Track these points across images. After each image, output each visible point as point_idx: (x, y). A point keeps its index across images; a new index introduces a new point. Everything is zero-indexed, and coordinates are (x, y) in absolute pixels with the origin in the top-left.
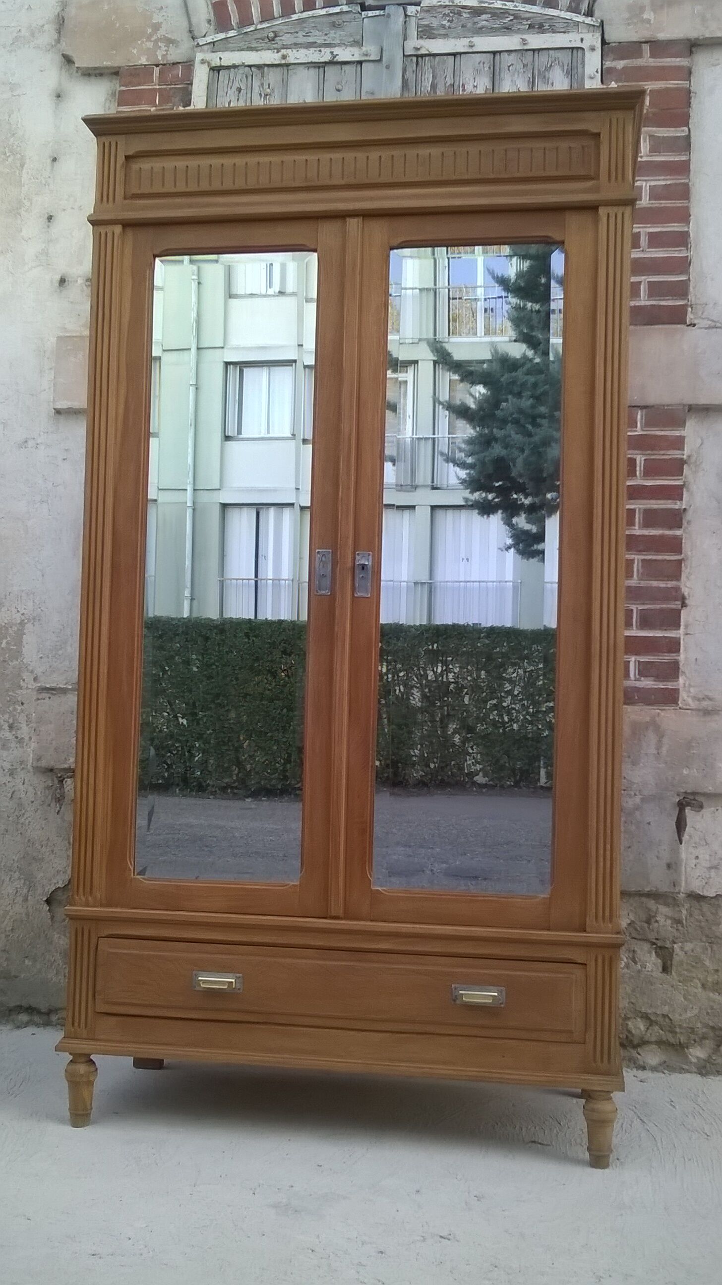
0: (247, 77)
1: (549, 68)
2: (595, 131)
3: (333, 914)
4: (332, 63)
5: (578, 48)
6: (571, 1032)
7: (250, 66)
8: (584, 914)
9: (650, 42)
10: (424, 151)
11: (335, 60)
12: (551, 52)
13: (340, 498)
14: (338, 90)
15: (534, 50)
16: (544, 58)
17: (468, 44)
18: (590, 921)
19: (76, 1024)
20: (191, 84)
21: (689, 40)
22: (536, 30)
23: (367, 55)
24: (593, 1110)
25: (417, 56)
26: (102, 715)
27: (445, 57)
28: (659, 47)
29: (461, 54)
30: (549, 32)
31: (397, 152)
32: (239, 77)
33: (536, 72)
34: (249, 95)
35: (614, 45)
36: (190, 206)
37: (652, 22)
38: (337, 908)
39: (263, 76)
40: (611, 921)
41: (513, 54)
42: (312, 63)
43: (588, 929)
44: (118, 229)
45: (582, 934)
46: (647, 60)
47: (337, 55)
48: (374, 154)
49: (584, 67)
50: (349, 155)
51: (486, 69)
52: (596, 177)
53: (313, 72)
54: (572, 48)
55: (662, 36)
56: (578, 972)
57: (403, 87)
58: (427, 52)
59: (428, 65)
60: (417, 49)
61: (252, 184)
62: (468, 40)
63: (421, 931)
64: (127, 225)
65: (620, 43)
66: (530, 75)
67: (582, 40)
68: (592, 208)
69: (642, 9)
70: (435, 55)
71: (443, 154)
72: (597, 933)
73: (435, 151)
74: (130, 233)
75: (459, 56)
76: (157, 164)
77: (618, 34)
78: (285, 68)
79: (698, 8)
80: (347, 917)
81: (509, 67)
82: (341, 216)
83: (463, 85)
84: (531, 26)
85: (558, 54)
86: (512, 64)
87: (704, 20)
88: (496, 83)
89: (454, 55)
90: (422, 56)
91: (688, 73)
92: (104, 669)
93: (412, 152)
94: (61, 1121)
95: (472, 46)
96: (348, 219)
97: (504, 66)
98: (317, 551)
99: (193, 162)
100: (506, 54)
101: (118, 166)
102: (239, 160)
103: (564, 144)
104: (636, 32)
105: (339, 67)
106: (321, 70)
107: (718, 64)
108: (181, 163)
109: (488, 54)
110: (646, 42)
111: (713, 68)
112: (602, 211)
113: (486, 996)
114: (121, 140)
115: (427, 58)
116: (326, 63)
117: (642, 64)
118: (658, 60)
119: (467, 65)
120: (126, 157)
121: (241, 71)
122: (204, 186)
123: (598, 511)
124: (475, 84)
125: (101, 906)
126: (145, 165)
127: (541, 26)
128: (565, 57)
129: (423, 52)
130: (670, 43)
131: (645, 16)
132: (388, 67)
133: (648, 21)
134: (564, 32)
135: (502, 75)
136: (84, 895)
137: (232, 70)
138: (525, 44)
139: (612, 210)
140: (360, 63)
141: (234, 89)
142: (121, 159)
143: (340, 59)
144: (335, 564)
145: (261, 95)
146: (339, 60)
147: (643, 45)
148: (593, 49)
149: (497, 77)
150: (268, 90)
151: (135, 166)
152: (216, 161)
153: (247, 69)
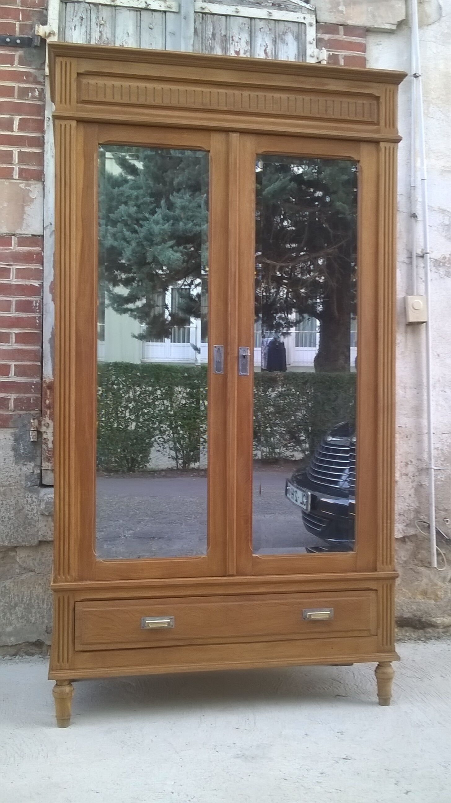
0: (87, 10)
1: (285, 33)
2: (377, 95)
3: (231, 573)
4: (146, 9)
5: (302, 23)
6: (370, 630)
7: (89, 3)
8: (375, 561)
9: (345, 25)
11: (148, 7)
12: (286, 23)
13: (229, 312)
14: (151, 29)
15: (275, 20)
16: (281, 26)
17: (235, 10)
18: (379, 565)
19: (61, 660)
20: (47, 9)
21: (365, 27)
22: (277, 7)
23: (169, 8)
24: (384, 673)
25: (203, 13)
26: (73, 455)
27: (220, 16)
28: (349, 29)
29: (230, 16)
30: (285, 10)
32: (81, 9)
33: (277, 35)
34: (89, 23)
35: (322, 24)
36: (125, 113)
37: (344, 13)
38: (232, 570)
39: (98, 12)
40: (391, 564)
41: (263, 21)
42: (133, 7)
43: (378, 570)
44: (74, 123)
45: (375, 573)
46: (341, 36)
47: (150, 4)
49: (306, 35)
51: (247, 28)
52: (378, 124)
53: (133, 13)
54: (298, 23)
55: (350, 22)
56: (372, 595)
57: (194, 32)
58: (209, 12)
59: (209, 20)
60: (203, 9)
61: (166, 102)
62: (235, 7)
63: (284, 579)
64: (80, 121)
65: (326, 23)
66: (273, 36)
67: (304, 18)
68: (376, 142)
69: (338, 4)
70: (214, 14)
72: (383, 571)
74: (81, 126)
75: (228, 17)
76: (101, 82)
77: (327, 17)
78: (114, 8)
79: (370, 8)
80: (239, 574)
81: (260, 29)
82: (227, 131)
83: (232, 37)
84: (273, 4)
85: (290, 25)
86: (262, 28)
87: (374, 16)
88: (253, 38)
89: (226, 16)
90: (206, 14)
91: (363, 48)
92: (73, 425)
95: (237, 12)
96: (230, 134)
97: (257, 28)
98: (215, 346)
99: (126, 83)
100: (258, 20)
101: (73, 80)
103: (360, 101)
104: (335, 18)
105: (150, 12)
106: (139, 13)
107: (381, 44)
108: (117, 83)
109: (247, 19)
110: (341, 25)
111: (378, 46)
112: (382, 145)
113: (324, 614)
114: (74, 61)
115: (209, 15)
116: (142, 9)
117: (339, 39)
118: (348, 37)
119: (235, 24)
120: (77, 73)
121: (83, 5)
122: (134, 100)
124: (240, 37)
125: (75, 581)
126: (93, 81)
127: (279, 5)
128: (295, 28)
129: (206, 11)
130: (355, 27)
131: (340, 8)
132: (185, 18)
133: (342, 12)
134: (294, 11)
135: (256, 33)
136: (64, 575)
137: (76, 4)
138: (270, 16)
139: (388, 145)
140: (165, 12)
141: (78, 18)
142: (74, 75)
143: (152, 7)
144: (226, 354)
145: (97, 24)
146: (151, 8)
147: (340, 27)
148: (311, 25)
149: (253, 34)
150: (103, 22)
151: (85, 81)
152: (142, 85)
153: (87, 4)
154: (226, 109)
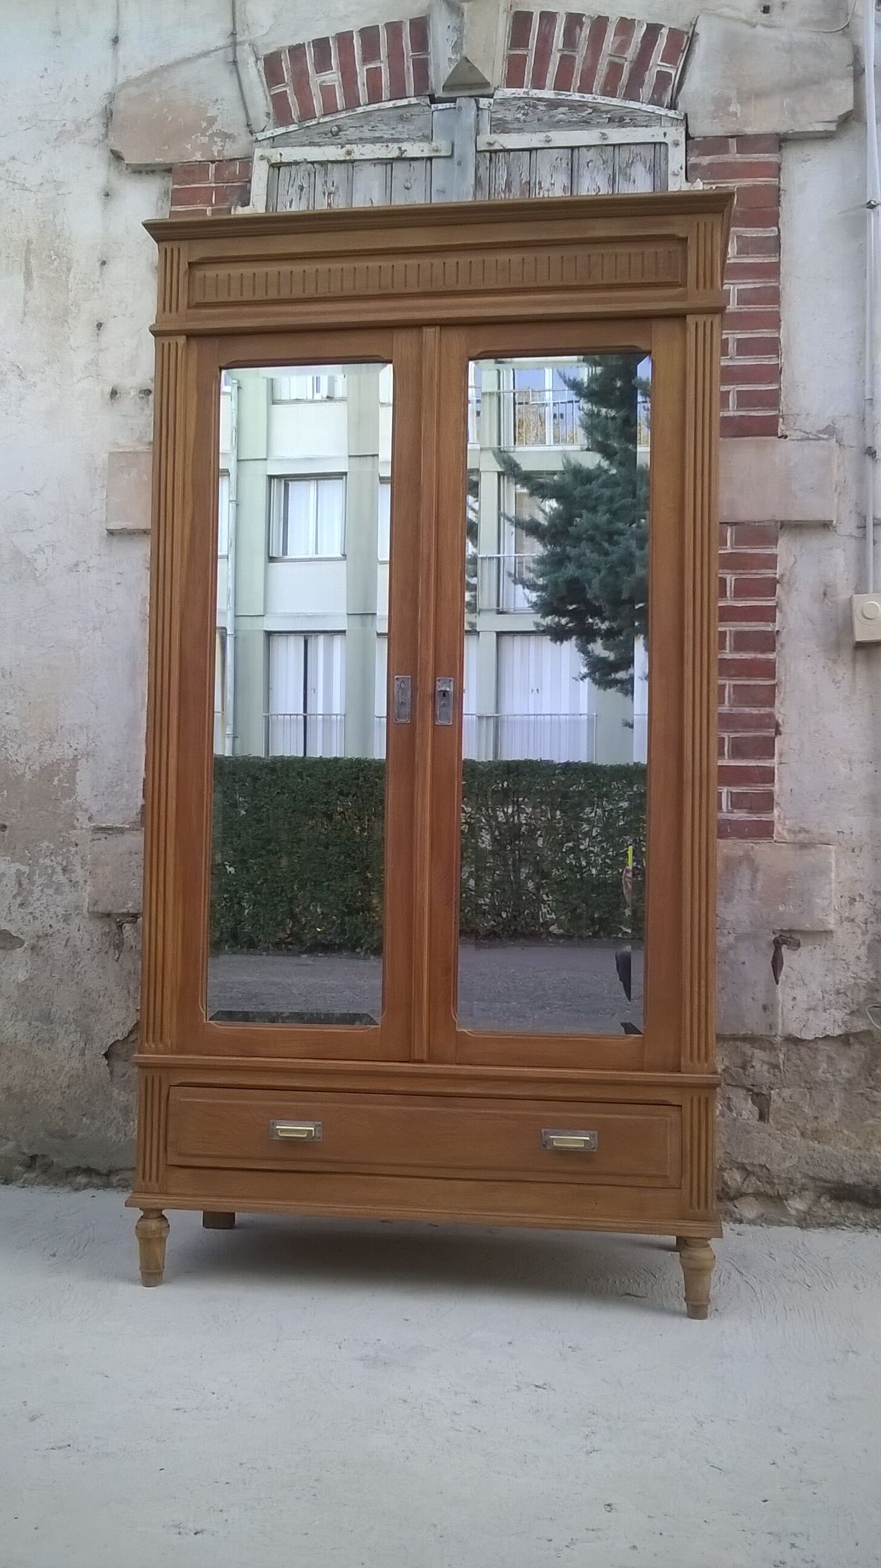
0: (309, 174)
1: (630, 165)
2: (681, 235)
3: (416, 1058)
4: (400, 159)
5: (660, 143)
6: (665, 1177)
7: (312, 163)
8: (679, 1054)
9: (739, 136)
10: (503, 257)
11: (403, 156)
12: (633, 147)
13: (419, 621)
14: (407, 188)
15: (614, 146)
16: (624, 155)
17: (544, 139)
18: (684, 1061)
19: (147, 1177)
20: (250, 182)
21: (778, 134)
22: (617, 124)
23: (437, 151)
24: (690, 1258)
25: (491, 152)
26: (171, 851)
27: (521, 153)
28: (746, 142)
29: (536, 149)
30: (630, 126)
31: (476, 258)
32: (301, 174)
33: (617, 168)
34: (312, 194)
35: (699, 139)
36: (258, 315)
37: (739, 115)
38: (420, 1051)
39: (326, 174)
40: (706, 1059)
41: (593, 149)
42: (378, 159)
43: (683, 1070)
44: (182, 340)
45: (678, 1075)
46: (733, 156)
47: (405, 151)
48: (451, 260)
49: (667, 163)
50: (425, 261)
51: (564, 165)
52: (684, 284)
53: (380, 169)
54: (655, 144)
55: (750, 130)
56: (673, 1115)
57: (476, 185)
58: (501, 148)
59: (502, 160)
60: (490, 144)
61: (323, 291)
62: (545, 134)
63: (507, 1074)
64: (191, 335)
65: (704, 137)
66: (611, 172)
67: (665, 134)
68: (679, 316)
69: (728, 102)
70: (509, 151)
71: (523, 259)
72: (691, 1073)
73: (515, 257)
74: (194, 343)
75: (534, 152)
76: (222, 272)
77: (702, 128)
78: (350, 165)
79: (787, 101)
80: (431, 1060)
81: (588, 163)
82: (418, 325)
83: (540, 183)
84: (610, 120)
85: (639, 149)
86: (591, 161)
87: (793, 113)
88: (575, 181)
89: (530, 150)
90: (496, 151)
91: (777, 170)
92: (172, 805)
93: (490, 258)
94: (132, 1280)
95: (549, 141)
96: (425, 329)
97: (583, 162)
98: (396, 677)
99: (260, 269)
100: (585, 150)
101: (181, 273)
102: (310, 267)
103: (650, 249)
104: (722, 126)
105: (407, 164)
106: (389, 166)
107: (809, 160)
108: (247, 270)
109: (566, 150)
110: (732, 137)
111: (803, 164)
112: (691, 320)
113: (576, 1140)
114: (184, 245)
115: (501, 154)
116: (393, 159)
117: (728, 160)
118: (745, 156)
119: (544, 162)
120: (189, 263)
121: (303, 167)
122: (273, 294)
123: (689, 632)
124: (553, 182)
125: (172, 1053)
126: (211, 272)
127: (621, 120)
128: (648, 153)
129: (497, 147)
130: (758, 137)
131: (732, 109)
132: (459, 164)
133: (735, 114)
134: (646, 126)
135: (581, 172)
136: (154, 1041)
137: (293, 167)
138: (604, 139)
139: (701, 319)
140: (430, 159)
141: (296, 187)
142: (184, 266)
143: (409, 154)
144: (414, 690)
145: (324, 193)
146: (408, 156)
147: (730, 140)
148: (676, 144)
149: (575, 174)
150: (333, 189)
151: (199, 274)
153: (309, 165)
154: (418, 290)
